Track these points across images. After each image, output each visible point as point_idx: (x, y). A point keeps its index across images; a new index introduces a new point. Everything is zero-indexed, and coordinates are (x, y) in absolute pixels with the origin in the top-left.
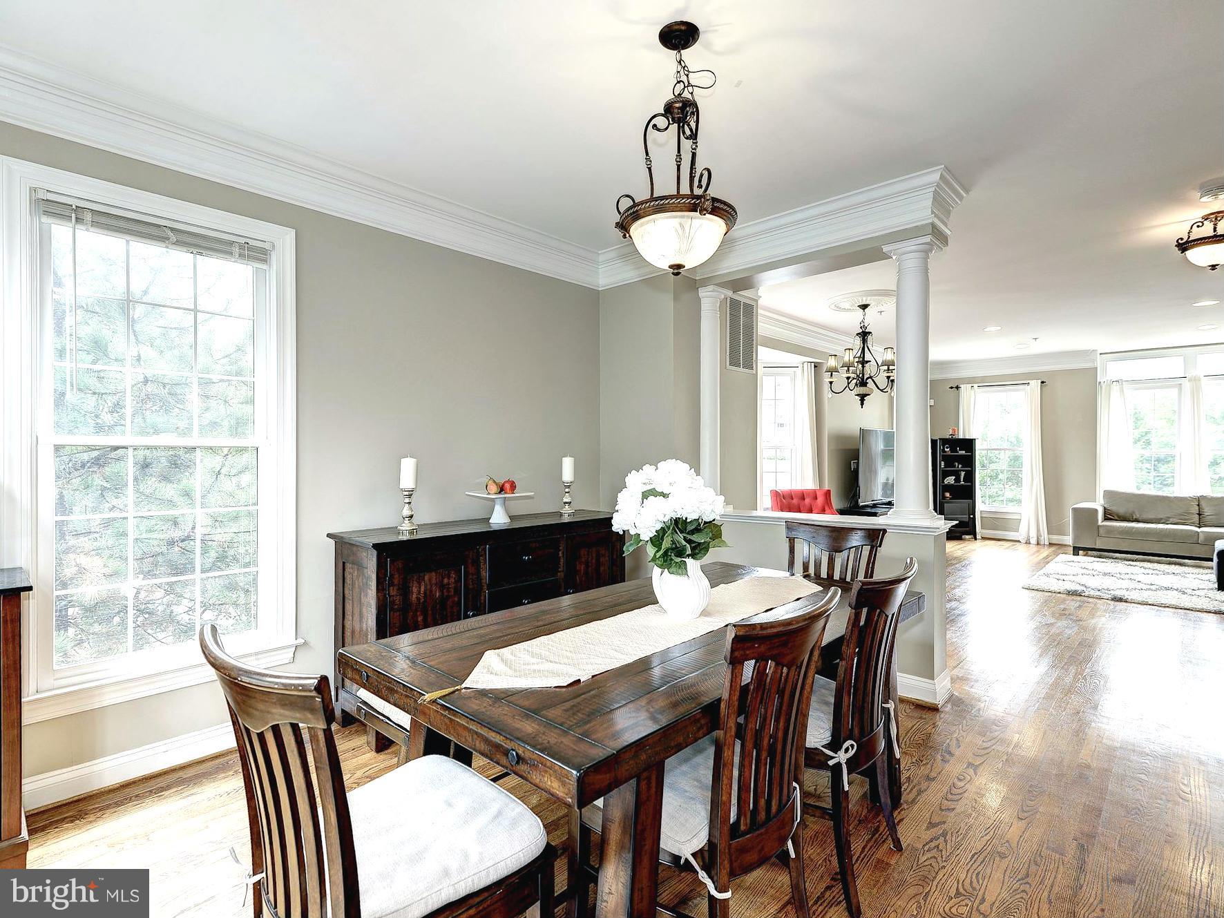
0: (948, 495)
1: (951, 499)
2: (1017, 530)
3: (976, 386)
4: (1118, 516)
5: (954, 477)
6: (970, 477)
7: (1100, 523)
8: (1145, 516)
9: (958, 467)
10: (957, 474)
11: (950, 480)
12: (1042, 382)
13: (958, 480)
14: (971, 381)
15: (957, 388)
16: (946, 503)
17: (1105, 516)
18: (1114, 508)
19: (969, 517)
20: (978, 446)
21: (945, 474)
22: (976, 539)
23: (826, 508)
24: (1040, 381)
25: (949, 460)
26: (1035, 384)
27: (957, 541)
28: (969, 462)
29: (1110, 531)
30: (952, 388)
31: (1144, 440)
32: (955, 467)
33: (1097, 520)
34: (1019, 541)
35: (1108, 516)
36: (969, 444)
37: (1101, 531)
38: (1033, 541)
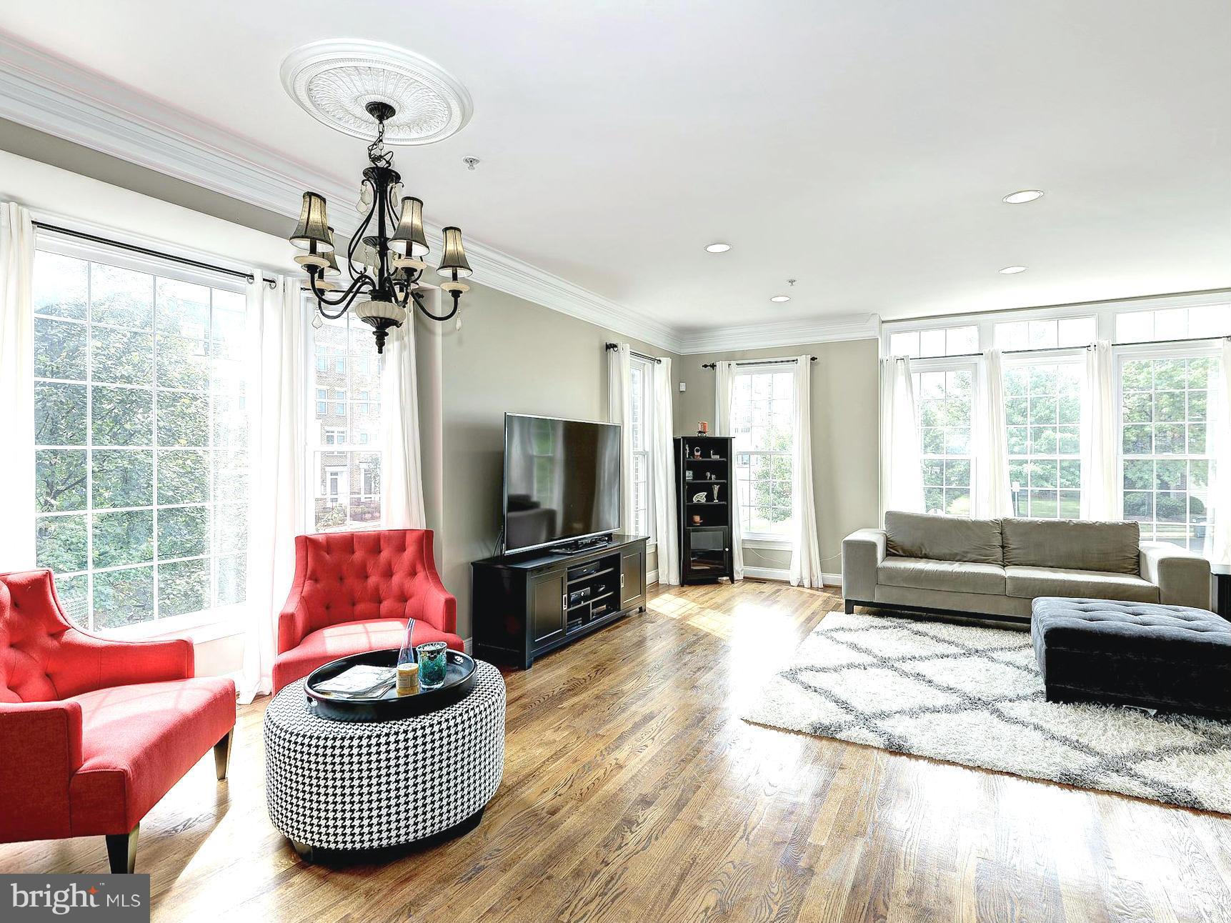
0: (697, 518)
1: (702, 524)
2: (787, 567)
3: (733, 363)
4: (904, 551)
5: (706, 493)
6: (726, 492)
7: (880, 563)
8: (936, 551)
9: (711, 478)
10: (708, 488)
11: (700, 498)
12: (813, 359)
13: (710, 497)
14: (730, 356)
15: (713, 366)
16: (694, 531)
17: (887, 550)
18: (898, 539)
19: (724, 549)
20: (736, 447)
21: (693, 489)
22: (732, 580)
23: (419, 568)
24: (809, 357)
25: (699, 469)
26: (804, 360)
27: (710, 586)
28: (723, 470)
29: (893, 574)
30: (705, 366)
31: (933, 443)
32: (705, 478)
33: (877, 559)
34: (788, 583)
35: (893, 550)
36: (723, 445)
37: (881, 577)
38: (807, 583)
